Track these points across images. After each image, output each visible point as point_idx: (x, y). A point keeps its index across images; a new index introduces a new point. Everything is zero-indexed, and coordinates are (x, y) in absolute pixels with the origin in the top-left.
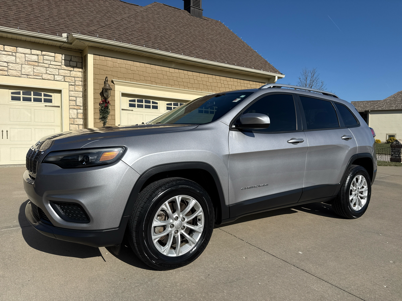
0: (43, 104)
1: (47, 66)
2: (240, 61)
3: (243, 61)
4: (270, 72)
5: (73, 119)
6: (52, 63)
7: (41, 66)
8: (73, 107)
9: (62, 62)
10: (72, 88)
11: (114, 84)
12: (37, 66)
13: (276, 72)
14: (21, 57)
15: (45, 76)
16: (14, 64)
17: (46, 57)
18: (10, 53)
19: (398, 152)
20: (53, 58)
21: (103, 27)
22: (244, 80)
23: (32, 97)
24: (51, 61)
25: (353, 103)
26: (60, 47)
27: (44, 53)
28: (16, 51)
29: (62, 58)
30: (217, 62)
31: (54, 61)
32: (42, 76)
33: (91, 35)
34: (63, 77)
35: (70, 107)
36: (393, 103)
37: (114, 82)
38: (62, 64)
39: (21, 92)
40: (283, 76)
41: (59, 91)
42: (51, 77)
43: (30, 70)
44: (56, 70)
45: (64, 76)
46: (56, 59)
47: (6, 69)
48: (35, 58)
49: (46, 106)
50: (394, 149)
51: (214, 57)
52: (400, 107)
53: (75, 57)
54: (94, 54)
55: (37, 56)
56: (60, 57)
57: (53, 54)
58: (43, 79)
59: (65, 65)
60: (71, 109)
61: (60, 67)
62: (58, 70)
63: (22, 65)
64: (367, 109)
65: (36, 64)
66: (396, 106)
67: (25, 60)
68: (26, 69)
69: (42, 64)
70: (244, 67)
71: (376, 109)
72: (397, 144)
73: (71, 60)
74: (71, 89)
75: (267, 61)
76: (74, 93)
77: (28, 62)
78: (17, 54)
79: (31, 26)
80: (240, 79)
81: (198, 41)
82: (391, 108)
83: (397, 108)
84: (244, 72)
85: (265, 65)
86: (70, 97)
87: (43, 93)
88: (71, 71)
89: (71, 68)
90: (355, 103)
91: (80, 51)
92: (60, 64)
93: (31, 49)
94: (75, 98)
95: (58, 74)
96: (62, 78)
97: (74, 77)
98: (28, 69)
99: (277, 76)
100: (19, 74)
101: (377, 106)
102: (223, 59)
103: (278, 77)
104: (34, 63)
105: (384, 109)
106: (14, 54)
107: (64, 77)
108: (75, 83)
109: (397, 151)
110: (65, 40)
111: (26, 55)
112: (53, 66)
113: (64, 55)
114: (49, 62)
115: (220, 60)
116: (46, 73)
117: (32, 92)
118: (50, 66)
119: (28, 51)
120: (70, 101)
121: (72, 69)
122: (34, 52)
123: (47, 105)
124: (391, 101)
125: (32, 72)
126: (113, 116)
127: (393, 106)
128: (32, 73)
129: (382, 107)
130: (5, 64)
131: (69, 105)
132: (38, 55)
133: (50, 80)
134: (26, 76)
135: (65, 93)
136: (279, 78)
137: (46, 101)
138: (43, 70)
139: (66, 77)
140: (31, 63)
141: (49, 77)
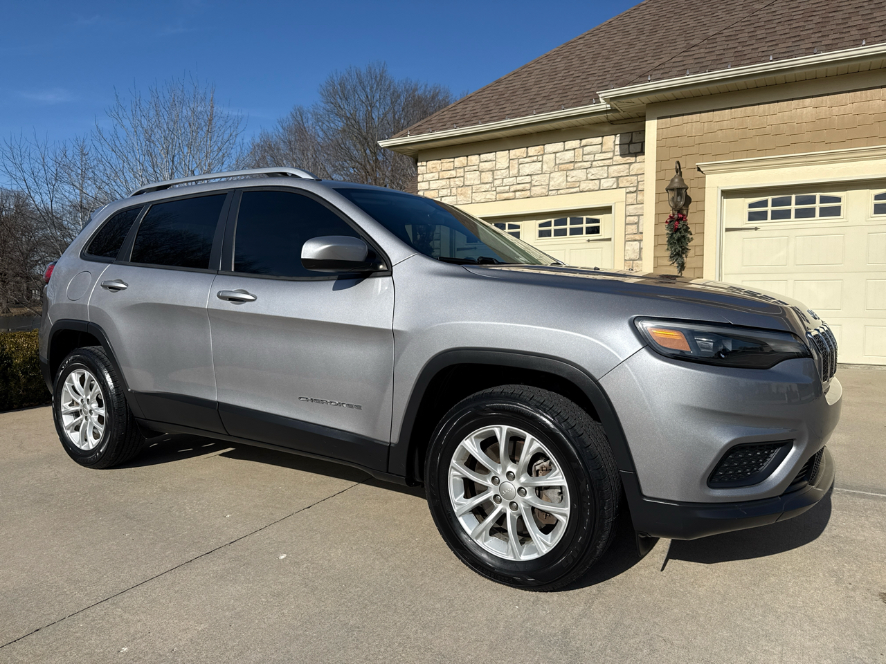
0: (585, 237)
1: (588, 165)
5: (631, 262)
6: (597, 157)
7: (580, 168)
8: (632, 236)
9: (614, 151)
10: (632, 198)
11: (702, 172)
12: (573, 170)
14: (550, 160)
15: (584, 186)
16: (539, 176)
17: (587, 149)
18: (535, 158)
20: (600, 146)
23: (568, 226)
24: (595, 154)
26: (611, 122)
27: (584, 142)
28: (542, 153)
29: (615, 141)
31: (602, 152)
32: (579, 187)
34: (615, 179)
35: (627, 237)
37: (702, 169)
38: (614, 155)
39: (553, 220)
41: (607, 210)
42: (596, 183)
43: (561, 180)
44: (602, 169)
45: (618, 178)
46: (604, 148)
47: (528, 186)
48: (569, 156)
49: (589, 241)
54: (658, 118)
55: (573, 151)
56: (612, 142)
57: (599, 140)
58: (582, 192)
59: (621, 155)
60: (629, 241)
61: (611, 160)
62: (606, 168)
63: (550, 173)
65: (571, 166)
67: (556, 164)
68: (555, 180)
69: (580, 164)
73: (631, 142)
74: (630, 201)
76: (636, 208)
77: (558, 166)
78: (545, 156)
86: (628, 218)
87: (585, 218)
88: (630, 164)
89: (631, 158)
92: (610, 155)
93: (564, 142)
94: (636, 217)
95: (605, 175)
96: (613, 182)
97: (637, 175)
98: (558, 179)
100: (545, 191)
104: (567, 165)
106: (540, 158)
107: (618, 180)
108: (637, 186)
110: (606, 106)
111: (558, 155)
112: (599, 162)
113: (618, 135)
114: (591, 157)
116: (587, 179)
117: (568, 219)
118: (594, 163)
119: (559, 146)
120: (627, 226)
121: (633, 159)
122: (569, 144)
123: (591, 238)
125: (565, 183)
126: (698, 249)
128: (564, 185)
130: (528, 179)
131: (625, 235)
132: (574, 149)
133: (593, 191)
134: (555, 191)
135: (618, 211)
137: (589, 231)
138: (580, 174)
139: (621, 178)
140: (563, 167)
141: (591, 185)
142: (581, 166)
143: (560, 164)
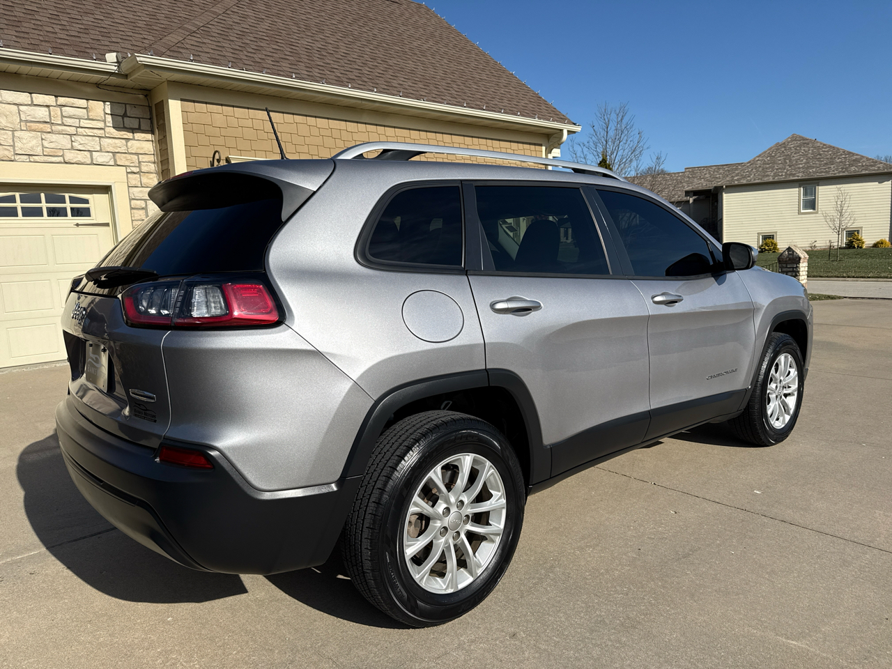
0: (70, 220)
1: (72, 130)
2: (490, 99)
3: (494, 98)
4: (553, 121)
6: (84, 123)
7: (59, 133)
9: (105, 121)
10: (135, 179)
12: (49, 132)
13: (562, 119)
14: (11, 112)
15: (69, 156)
17: (67, 110)
19: (793, 271)
20: (85, 110)
21: (195, 35)
22: (499, 140)
23: (44, 205)
24: (80, 119)
25: (689, 171)
26: (98, 85)
27: (62, 100)
29: (104, 110)
30: (447, 104)
31: (88, 119)
32: (62, 156)
33: (175, 54)
34: (111, 154)
35: (135, 223)
36: (770, 167)
38: (106, 126)
39: (17, 195)
40: (578, 129)
41: (106, 189)
42: (85, 156)
43: (34, 142)
44: (94, 140)
45: (114, 153)
46: (92, 115)
48: (42, 113)
49: (77, 225)
50: (784, 265)
51: (437, 93)
52: (782, 175)
53: (135, 106)
54: (182, 100)
55: (46, 109)
56: (100, 109)
57: (83, 103)
58: (66, 163)
59: (113, 127)
61: (103, 131)
62: (98, 139)
63: (13, 131)
64: (719, 184)
65: (47, 127)
66: (776, 175)
67: (21, 120)
68: (24, 141)
69: (60, 128)
70: (500, 112)
71: (736, 182)
72: (791, 256)
73: (125, 115)
74: (133, 183)
75: (540, 95)
76: (141, 191)
79: (26, 36)
80: (492, 139)
81: (395, 56)
82: (766, 180)
83: (776, 179)
84: (502, 123)
85: (538, 106)
86: (133, 202)
87: (67, 196)
88: (127, 140)
89: (128, 134)
90: (693, 171)
91: (145, 93)
92: (101, 125)
93: (30, 93)
94: (143, 202)
95: (98, 149)
96: (109, 157)
97: (137, 154)
98: (28, 141)
99: (565, 128)
100: (10, 154)
101: (737, 175)
102: (456, 96)
103: (568, 131)
104: (41, 126)
105: (753, 182)
107: (114, 156)
108: (139, 167)
109: (791, 269)
110: (114, 68)
111: (21, 108)
112: (86, 130)
113: (108, 103)
114: (76, 122)
115: (451, 99)
116: (72, 148)
117: (43, 195)
118: (79, 130)
119: (23, 97)
120: (133, 211)
121: (130, 135)
122: (40, 98)
123: (80, 222)
124: (764, 164)
125: (40, 148)
127: (769, 173)
128: (39, 150)
129: (749, 177)
131: (132, 221)
132: (48, 106)
133: (82, 164)
134: (28, 156)
135: (120, 192)
136: (570, 132)
137: (77, 213)
138: (64, 141)
139: (119, 155)
140: (34, 126)
141: (80, 157)
142: (63, 130)
143: (27, 121)
